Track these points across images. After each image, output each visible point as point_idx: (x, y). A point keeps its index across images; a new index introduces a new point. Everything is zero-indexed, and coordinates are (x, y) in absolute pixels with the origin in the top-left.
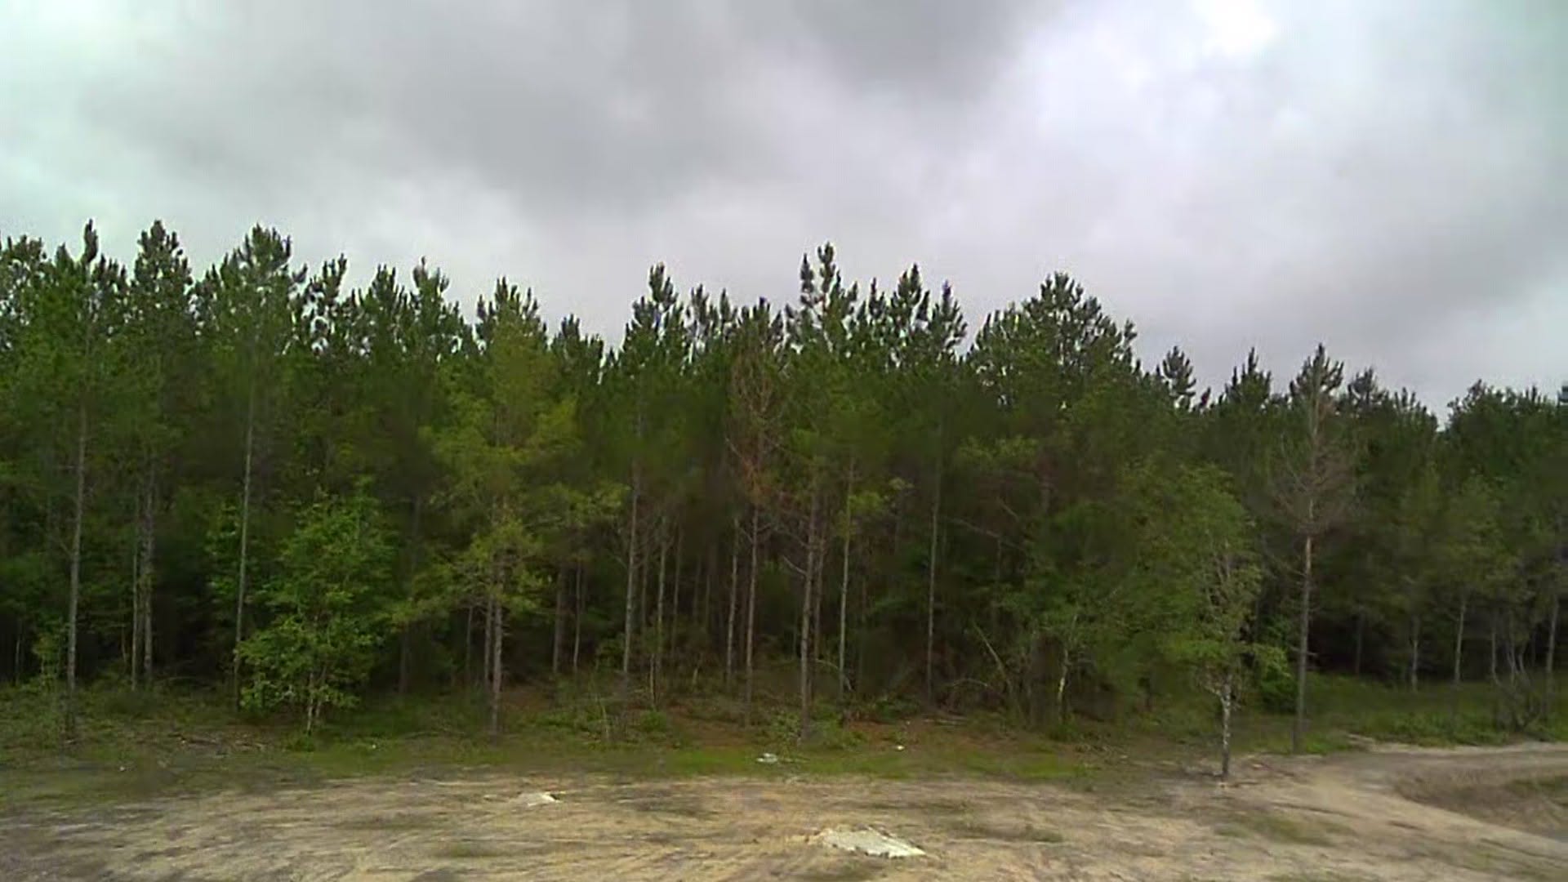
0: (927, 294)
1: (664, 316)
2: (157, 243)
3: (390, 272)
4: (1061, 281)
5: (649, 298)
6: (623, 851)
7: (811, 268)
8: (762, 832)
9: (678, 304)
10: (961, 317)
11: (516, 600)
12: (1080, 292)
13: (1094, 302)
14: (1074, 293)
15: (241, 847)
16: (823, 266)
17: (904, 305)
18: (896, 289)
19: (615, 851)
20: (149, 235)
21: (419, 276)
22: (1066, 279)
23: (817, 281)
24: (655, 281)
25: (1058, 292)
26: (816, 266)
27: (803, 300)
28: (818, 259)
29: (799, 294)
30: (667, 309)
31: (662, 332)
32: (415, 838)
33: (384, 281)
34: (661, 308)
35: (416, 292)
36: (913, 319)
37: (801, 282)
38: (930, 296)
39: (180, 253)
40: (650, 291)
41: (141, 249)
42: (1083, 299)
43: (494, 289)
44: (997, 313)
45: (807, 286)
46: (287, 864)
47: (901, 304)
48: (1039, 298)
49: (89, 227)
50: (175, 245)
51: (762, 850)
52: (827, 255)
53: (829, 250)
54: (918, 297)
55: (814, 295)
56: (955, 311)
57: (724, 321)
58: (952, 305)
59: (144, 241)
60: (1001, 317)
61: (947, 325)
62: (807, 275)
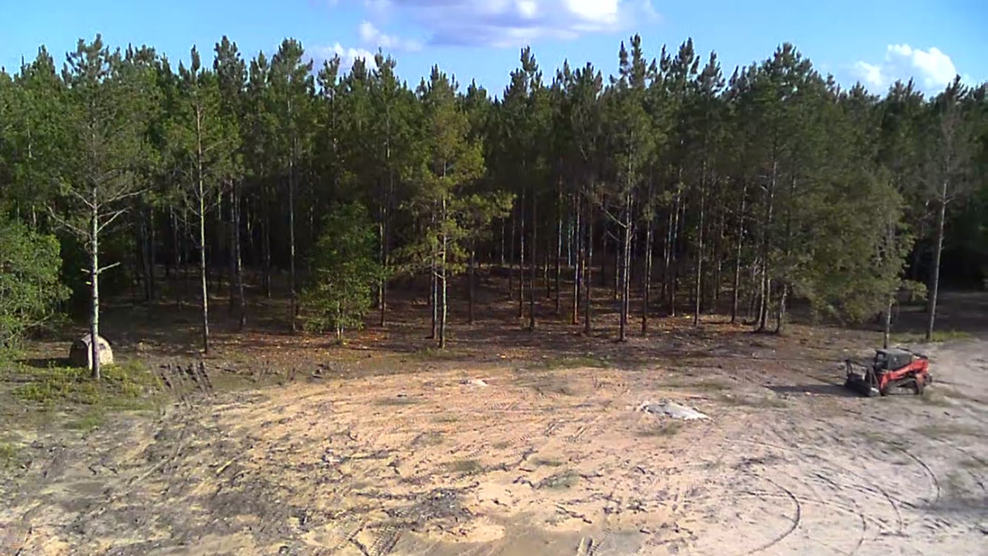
0: (698, 58)
1: (530, 79)
2: (224, 49)
3: (362, 60)
4: (787, 48)
5: (521, 67)
6: (529, 417)
7: (626, 50)
8: (607, 403)
9: (539, 72)
10: (721, 74)
11: (454, 266)
12: (798, 56)
13: (807, 61)
14: (795, 56)
15: (319, 418)
16: (633, 48)
17: (683, 65)
18: (678, 54)
19: (526, 417)
20: (220, 45)
21: (378, 60)
22: (790, 48)
23: (630, 59)
24: (524, 57)
25: (785, 55)
26: (629, 49)
27: (621, 71)
28: (630, 44)
29: (618, 67)
30: (532, 75)
31: (529, 90)
32: (411, 410)
33: (359, 65)
34: (528, 75)
35: (377, 69)
36: (688, 74)
37: (619, 59)
38: (700, 60)
39: (239, 55)
40: (521, 63)
41: (217, 54)
42: (801, 60)
43: (430, 73)
44: (744, 68)
45: (624, 62)
46: (346, 428)
47: (680, 64)
48: (773, 59)
49: (194, 50)
50: (235, 50)
51: (609, 416)
52: (636, 42)
53: (637, 38)
54: (692, 59)
55: (628, 67)
56: (718, 70)
57: (566, 79)
58: (716, 65)
59: (217, 49)
60: (747, 70)
61: (712, 78)
62: (623, 54)
